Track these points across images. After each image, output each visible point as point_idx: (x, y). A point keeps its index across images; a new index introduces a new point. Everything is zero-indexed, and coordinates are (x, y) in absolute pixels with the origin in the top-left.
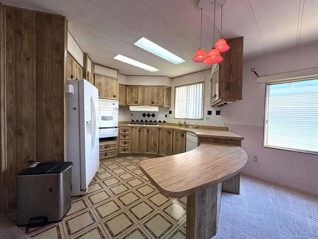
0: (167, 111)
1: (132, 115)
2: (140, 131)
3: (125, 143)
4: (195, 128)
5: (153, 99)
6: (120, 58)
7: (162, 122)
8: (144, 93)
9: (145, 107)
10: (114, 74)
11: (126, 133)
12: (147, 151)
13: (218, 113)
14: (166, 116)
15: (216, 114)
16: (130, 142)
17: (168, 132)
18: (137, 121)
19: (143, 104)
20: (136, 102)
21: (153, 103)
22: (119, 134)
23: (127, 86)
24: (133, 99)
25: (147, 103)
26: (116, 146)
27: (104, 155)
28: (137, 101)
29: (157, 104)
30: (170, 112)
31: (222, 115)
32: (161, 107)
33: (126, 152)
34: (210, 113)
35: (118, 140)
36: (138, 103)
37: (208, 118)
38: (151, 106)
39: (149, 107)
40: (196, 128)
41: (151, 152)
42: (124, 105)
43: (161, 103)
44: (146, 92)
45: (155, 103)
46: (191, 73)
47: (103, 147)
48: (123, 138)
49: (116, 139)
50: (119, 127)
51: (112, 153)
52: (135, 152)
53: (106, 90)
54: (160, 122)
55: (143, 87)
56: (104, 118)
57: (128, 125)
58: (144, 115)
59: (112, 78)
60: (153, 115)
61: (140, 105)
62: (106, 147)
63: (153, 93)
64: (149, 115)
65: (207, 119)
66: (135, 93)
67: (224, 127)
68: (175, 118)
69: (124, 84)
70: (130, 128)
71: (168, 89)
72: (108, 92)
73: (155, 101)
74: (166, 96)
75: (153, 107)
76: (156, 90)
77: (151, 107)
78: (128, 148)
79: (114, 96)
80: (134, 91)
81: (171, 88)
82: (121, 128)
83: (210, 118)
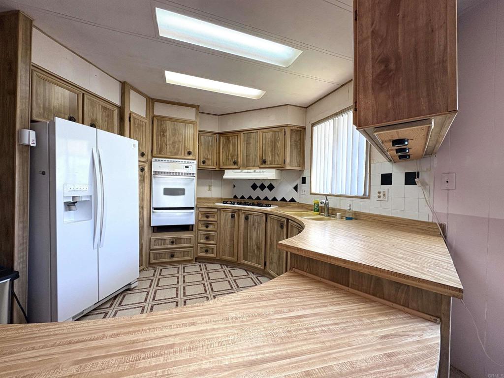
0: (297, 179)
1: (234, 186)
2: (233, 216)
3: (207, 238)
4: (347, 219)
5: (265, 154)
6: (173, 78)
7: (288, 200)
8: (248, 143)
9: (250, 171)
10: (190, 115)
11: (210, 219)
12: (246, 259)
13: (410, 179)
14: (296, 188)
15: (406, 184)
16: (216, 237)
17: (279, 222)
18: (243, 197)
19: (247, 166)
20: (235, 163)
21: (264, 162)
22: (198, 220)
23: (221, 134)
24: (230, 157)
25: (253, 164)
26: (192, 242)
27: (169, 255)
28: (236, 160)
29: (271, 164)
30: (304, 181)
31: (424, 184)
32: (281, 169)
33: (209, 255)
34: (386, 179)
35: (197, 231)
36: (239, 164)
37: (382, 195)
38: (261, 168)
39: (257, 170)
40: (351, 219)
41: (251, 261)
42: (217, 169)
43: (279, 161)
44: (252, 141)
45: (268, 162)
46: (343, 85)
47: (167, 242)
48: (205, 228)
49: (192, 230)
50: (198, 208)
51: (184, 254)
52: (223, 257)
53: (174, 143)
54: (283, 200)
55: (247, 132)
56: (169, 192)
57: (216, 204)
58: (254, 187)
59: (186, 122)
60: (271, 187)
61: (241, 168)
62: (172, 243)
63: (264, 142)
64: (262, 187)
65: (379, 197)
66: (234, 145)
67: (431, 221)
68: (311, 194)
69: (217, 131)
70: (216, 210)
71: (298, 131)
72: (177, 146)
73: (269, 159)
74: (291, 145)
75: (264, 170)
76: (269, 136)
77: (261, 170)
78: (213, 248)
79: (189, 153)
80: (231, 142)
81: (304, 128)
82: (200, 209)
83: (386, 193)
